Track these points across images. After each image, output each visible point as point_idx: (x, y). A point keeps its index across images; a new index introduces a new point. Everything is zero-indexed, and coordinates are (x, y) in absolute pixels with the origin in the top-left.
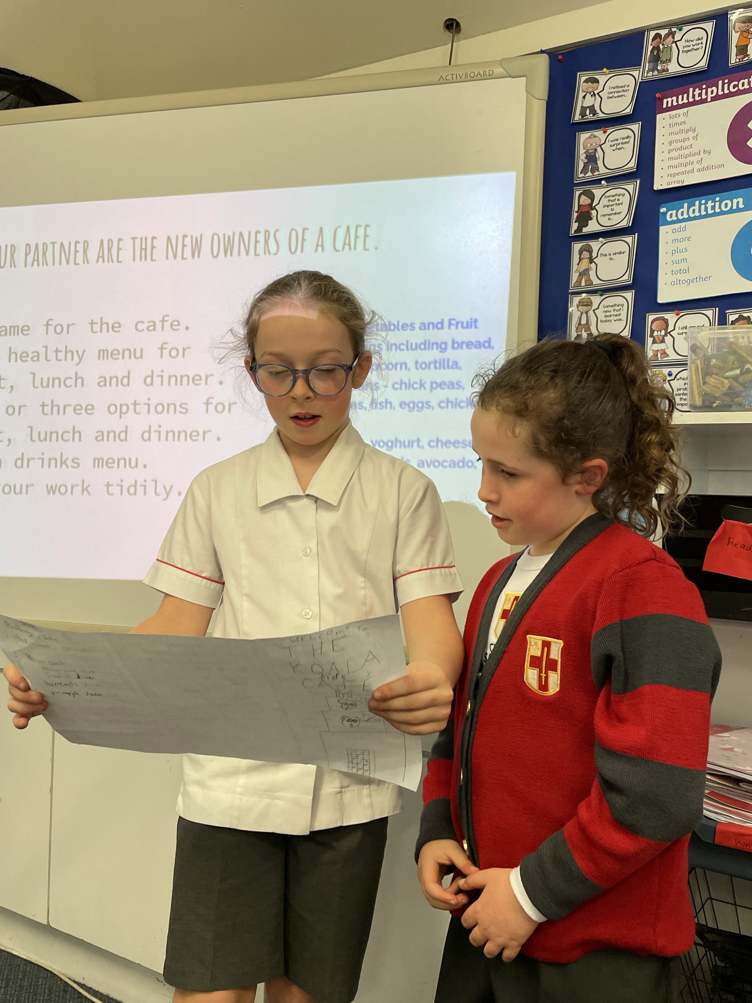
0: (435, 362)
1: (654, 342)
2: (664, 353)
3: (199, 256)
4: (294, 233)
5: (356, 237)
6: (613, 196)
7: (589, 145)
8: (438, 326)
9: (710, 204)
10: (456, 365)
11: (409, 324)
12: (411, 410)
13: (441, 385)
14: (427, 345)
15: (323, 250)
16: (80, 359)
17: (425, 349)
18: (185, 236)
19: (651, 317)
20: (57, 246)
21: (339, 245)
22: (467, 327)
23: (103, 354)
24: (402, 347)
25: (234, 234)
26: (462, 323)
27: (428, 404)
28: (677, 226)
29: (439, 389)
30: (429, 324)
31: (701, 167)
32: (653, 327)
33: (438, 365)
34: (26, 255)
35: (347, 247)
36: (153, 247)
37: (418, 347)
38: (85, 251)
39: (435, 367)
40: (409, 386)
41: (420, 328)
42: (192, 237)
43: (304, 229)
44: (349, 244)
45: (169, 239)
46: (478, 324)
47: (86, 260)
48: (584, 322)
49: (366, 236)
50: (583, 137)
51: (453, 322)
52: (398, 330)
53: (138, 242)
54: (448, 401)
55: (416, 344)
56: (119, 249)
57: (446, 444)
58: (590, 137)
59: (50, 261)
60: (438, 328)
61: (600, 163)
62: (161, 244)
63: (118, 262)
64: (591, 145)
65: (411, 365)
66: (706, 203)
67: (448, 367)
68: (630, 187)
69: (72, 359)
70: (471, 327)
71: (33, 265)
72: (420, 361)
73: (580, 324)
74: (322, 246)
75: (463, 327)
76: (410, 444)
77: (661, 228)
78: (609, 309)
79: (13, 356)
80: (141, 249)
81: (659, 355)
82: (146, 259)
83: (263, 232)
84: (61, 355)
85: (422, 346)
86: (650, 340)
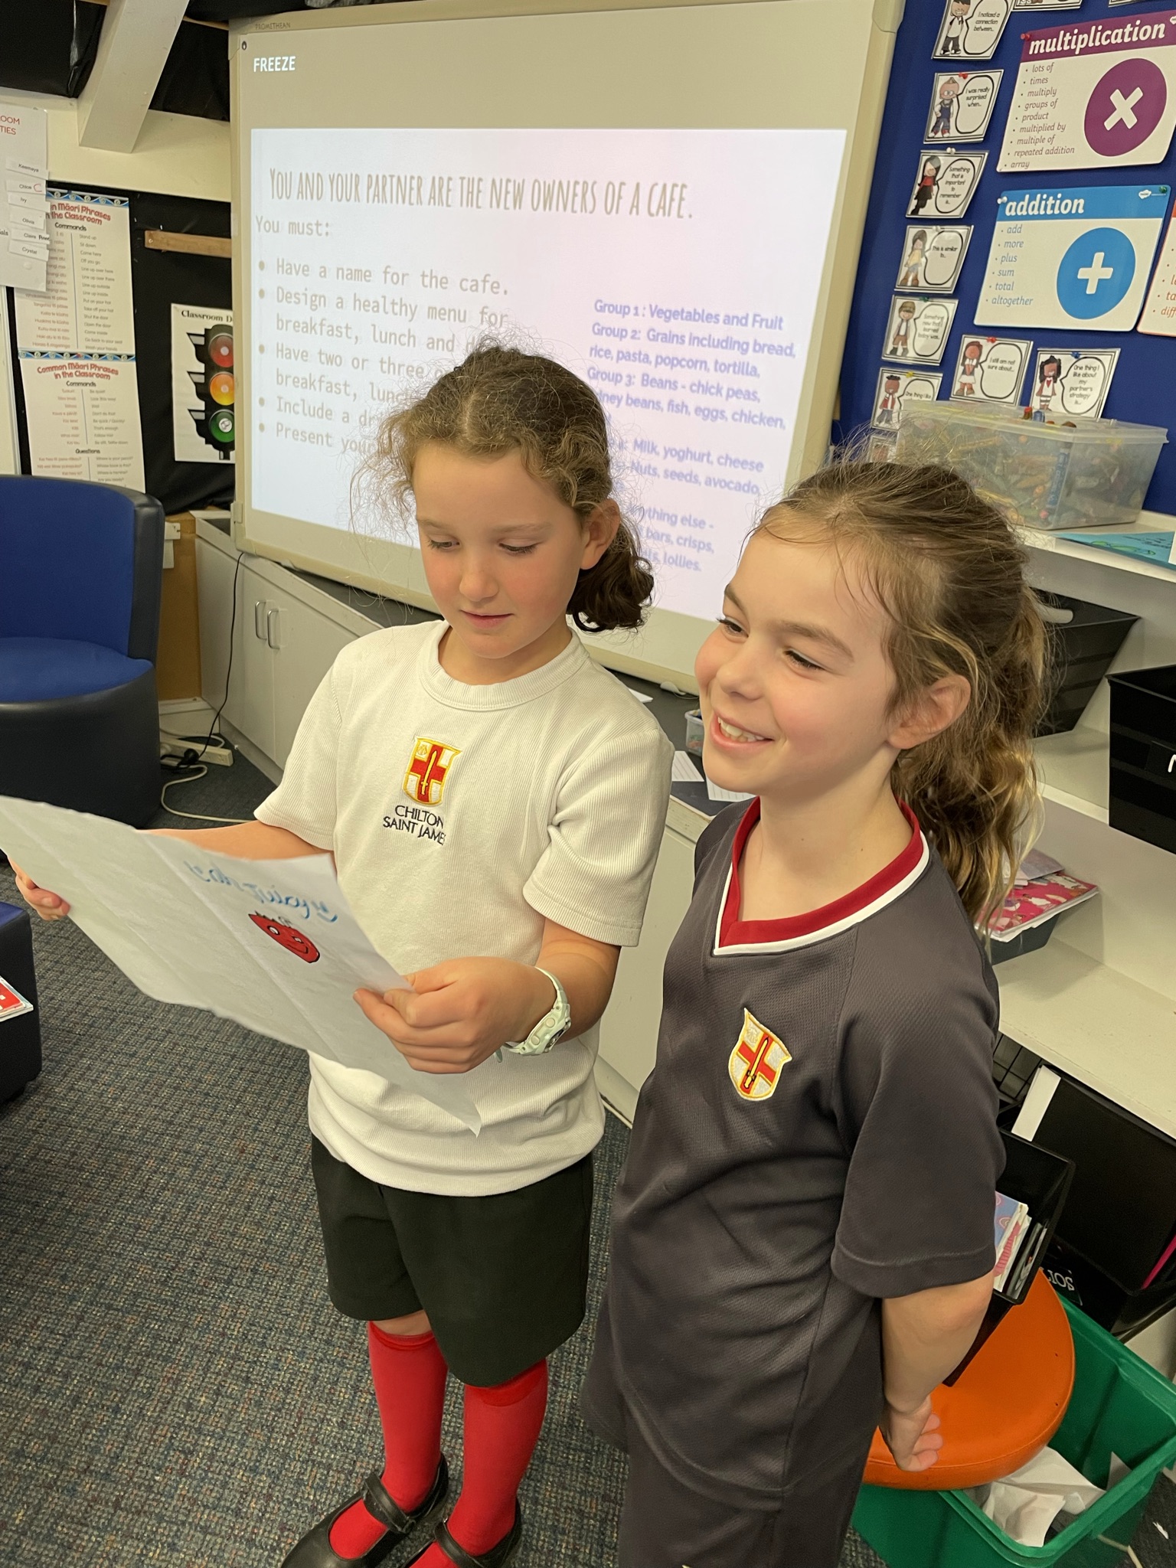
0: (735, 365)
1: (964, 372)
2: (971, 390)
3: (520, 208)
4: (611, 187)
5: (672, 199)
6: (958, 170)
7: (946, 93)
8: (742, 321)
9: (1051, 201)
10: (754, 372)
11: (714, 314)
12: (705, 418)
13: (736, 393)
14: (729, 343)
15: (637, 213)
16: (413, 315)
17: (726, 347)
18: (508, 181)
19: (967, 340)
20: (395, 180)
21: (654, 210)
22: (771, 327)
23: (433, 312)
24: (705, 342)
25: (554, 182)
26: (767, 320)
27: (721, 414)
28: (1012, 224)
29: (734, 398)
30: (734, 317)
31: (1050, 148)
32: (967, 355)
33: (737, 368)
34: (369, 188)
35: (661, 211)
36: (479, 191)
37: (719, 344)
38: (419, 189)
39: (734, 371)
40: (706, 389)
41: (724, 322)
42: (515, 182)
43: (622, 184)
44: (664, 208)
45: (494, 182)
46: (783, 325)
47: (420, 201)
48: (902, 333)
49: (682, 199)
50: (942, 79)
51: (758, 318)
52: (703, 321)
53: (465, 182)
54: (742, 413)
55: (718, 340)
56: (449, 190)
57: (734, 462)
58: (948, 82)
59: (389, 199)
60: (742, 325)
61: (952, 120)
62: (486, 186)
63: (448, 206)
64: (948, 93)
65: (711, 365)
66: (1047, 199)
67: (747, 373)
68: (976, 161)
69: (406, 315)
70: (775, 328)
71: (374, 200)
72: (720, 361)
73: (898, 334)
74: (637, 207)
75: (767, 326)
76: (700, 458)
77: (998, 223)
78: (930, 321)
79: (357, 303)
80: (468, 192)
81: (966, 390)
82: (472, 205)
83: (581, 183)
84: (397, 308)
85: (724, 344)
86: (960, 369)
